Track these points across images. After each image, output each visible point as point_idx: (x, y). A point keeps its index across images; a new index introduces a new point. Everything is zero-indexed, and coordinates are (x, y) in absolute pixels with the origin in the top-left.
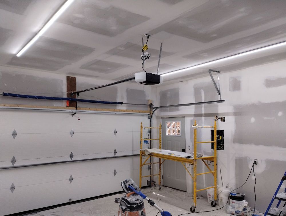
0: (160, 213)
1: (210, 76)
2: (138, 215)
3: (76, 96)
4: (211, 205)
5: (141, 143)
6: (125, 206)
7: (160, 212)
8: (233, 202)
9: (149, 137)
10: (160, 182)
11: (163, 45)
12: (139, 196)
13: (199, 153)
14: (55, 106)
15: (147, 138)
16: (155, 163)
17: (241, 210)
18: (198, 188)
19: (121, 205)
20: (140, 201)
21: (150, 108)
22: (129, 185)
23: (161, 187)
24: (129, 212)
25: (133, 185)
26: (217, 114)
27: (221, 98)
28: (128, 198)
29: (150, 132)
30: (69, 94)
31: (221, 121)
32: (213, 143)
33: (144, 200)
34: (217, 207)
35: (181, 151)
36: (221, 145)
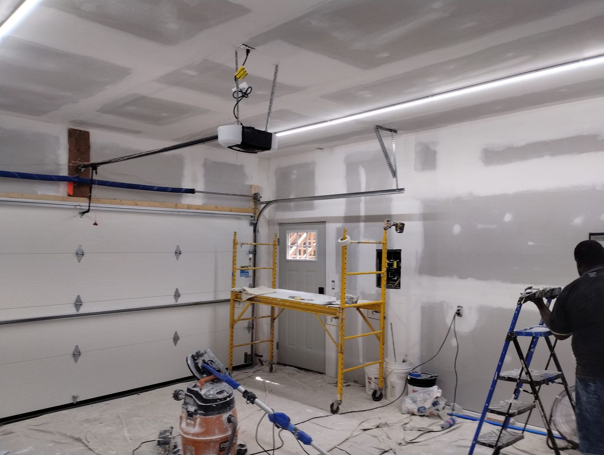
0: (267, 418)
1: (377, 140)
2: (221, 423)
3: (89, 172)
4: (371, 397)
5: (233, 275)
6: (193, 405)
7: (267, 415)
8: (414, 391)
9: (252, 264)
10: (272, 357)
11: (279, 69)
12: (225, 384)
13: (351, 296)
14: (40, 193)
15: (247, 264)
16: (262, 317)
17: (428, 405)
18: (346, 365)
19: (186, 403)
20: (225, 394)
21: (255, 202)
22: (204, 361)
23: (274, 366)
24: (203, 417)
25: (212, 361)
26: (390, 216)
27: (397, 185)
28: (201, 389)
29: (254, 252)
30: (74, 169)
31: (397, 230)
32: (380, 274)
33: (235, 392)
34: (384, 401)
35: (315, 293)
36: (396, 278)
